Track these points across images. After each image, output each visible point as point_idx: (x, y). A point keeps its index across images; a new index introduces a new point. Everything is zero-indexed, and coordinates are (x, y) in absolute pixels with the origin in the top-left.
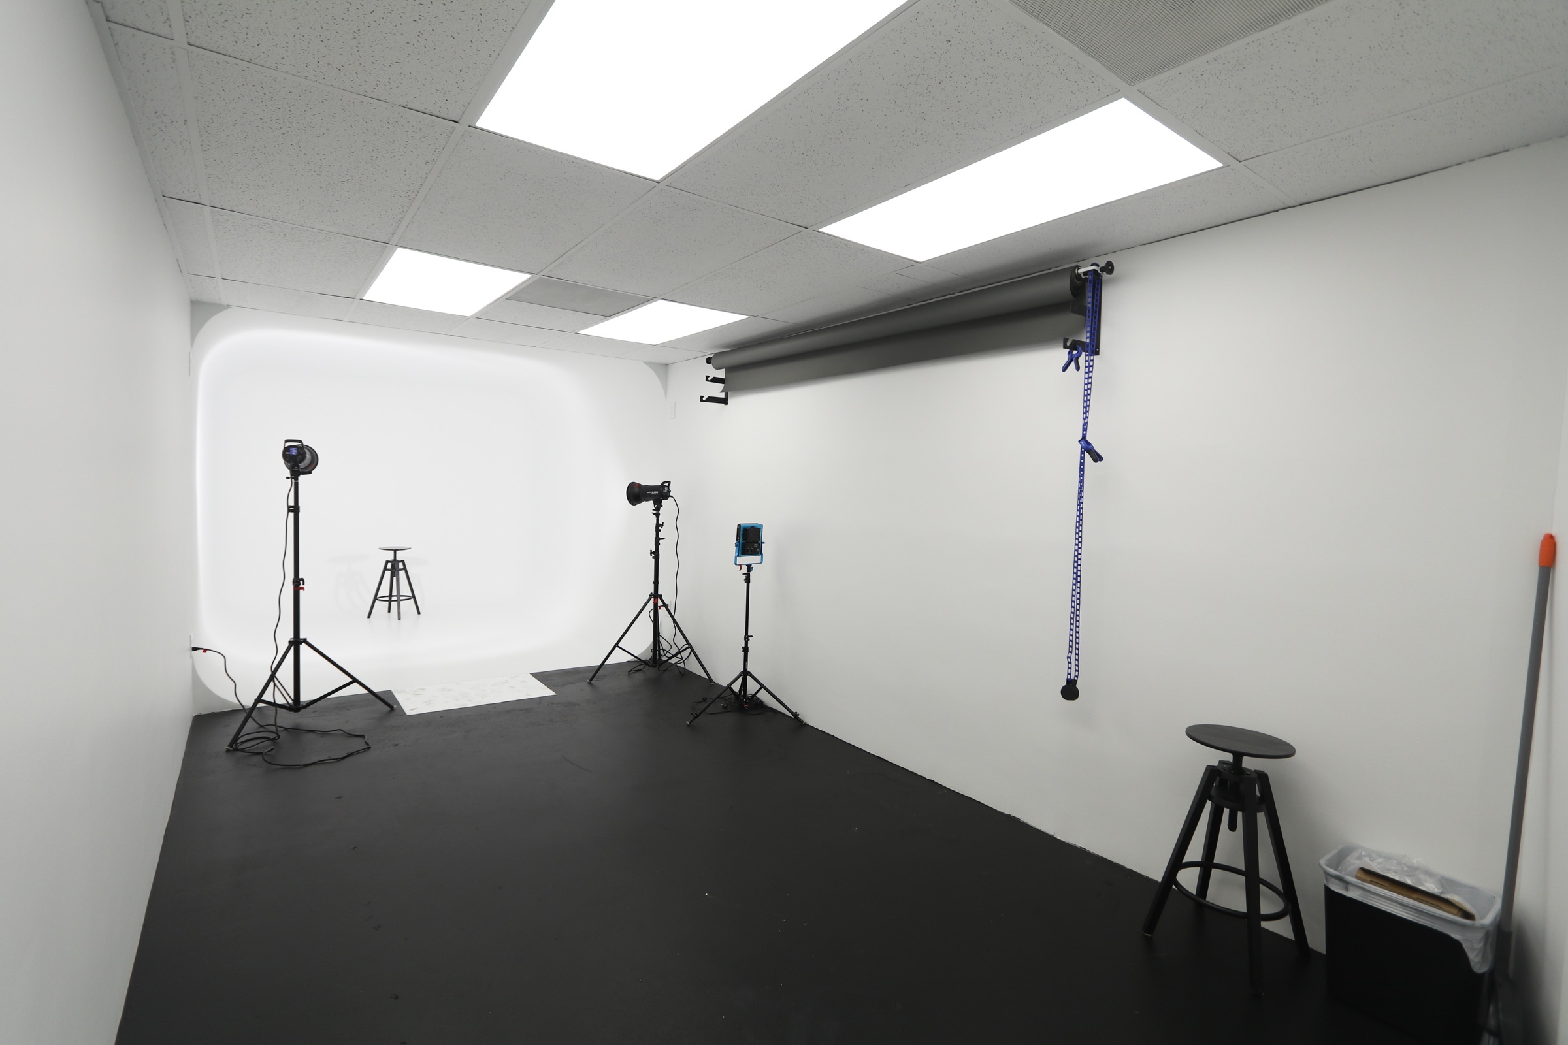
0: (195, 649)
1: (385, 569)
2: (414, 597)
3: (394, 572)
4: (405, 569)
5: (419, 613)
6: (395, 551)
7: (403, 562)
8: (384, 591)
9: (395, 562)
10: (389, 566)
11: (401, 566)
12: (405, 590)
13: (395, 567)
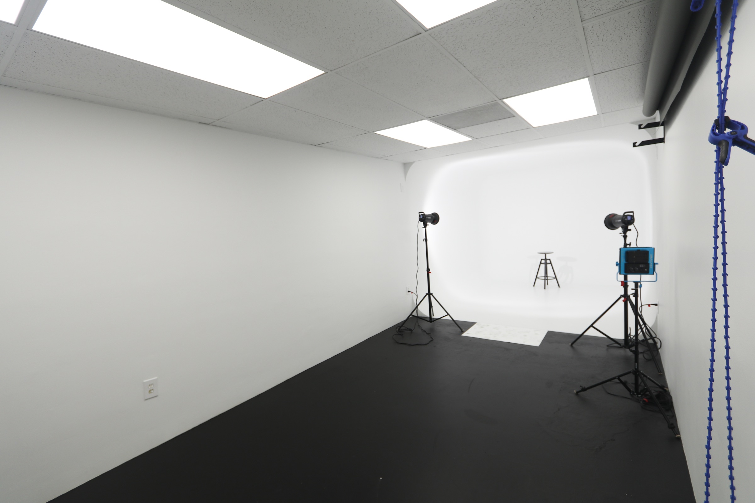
0: (409, 292)
1: (541, 263)
2: (556, 278)
3: (546, 264)
4: (551, 263)
5: (559, 287)
6: (545, 254)
7: (550, 260)
8: (542, 273)
9: (546, 259)
10: (543, 261)
11: (548, 261)
12: (550, 273)
13: (546, 262)
